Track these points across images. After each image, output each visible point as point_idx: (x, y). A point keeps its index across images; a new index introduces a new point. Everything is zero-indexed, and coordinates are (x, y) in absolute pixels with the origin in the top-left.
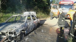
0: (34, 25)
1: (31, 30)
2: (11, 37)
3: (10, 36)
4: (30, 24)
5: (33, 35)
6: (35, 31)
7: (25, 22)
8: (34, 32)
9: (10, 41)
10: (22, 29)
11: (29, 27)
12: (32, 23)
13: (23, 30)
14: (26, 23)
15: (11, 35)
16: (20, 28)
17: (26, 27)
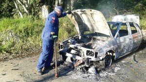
0: (134, 43)
1: (126, 52)
2: (90, 60)
3: (88, 59)
4: (125, 40)
5: (131, 64)
6: (134, 56)
8: (132, 57)
9: (88, 66)
10: (109, 49)
11: (122, 47)
12: (130, 39)
13: (110, 51)
14: (117, 37)
15: (89, 57)
16: (106, 46)
17: (116, 46)
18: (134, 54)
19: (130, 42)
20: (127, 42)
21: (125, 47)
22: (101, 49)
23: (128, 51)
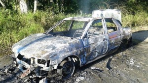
0: (110, 44)
1: (98, 56)
2: (41, 69)
3: (39, 68)
4: (96, 40)
5: (101, 71)
6: (110, 60)
7: (82, 37)
8: (106, 61)
10: (69, 54)
11: (91, 50)
12: (104, 40)
13: (71, 57)
14: (84, 38)
16: (64, 51)
17: (81, 49)
18: (111, 57)
19: (105, 43)
20: (99, 43)
21: (95, 49)
22: (56, 55)
23: (100, 54)
